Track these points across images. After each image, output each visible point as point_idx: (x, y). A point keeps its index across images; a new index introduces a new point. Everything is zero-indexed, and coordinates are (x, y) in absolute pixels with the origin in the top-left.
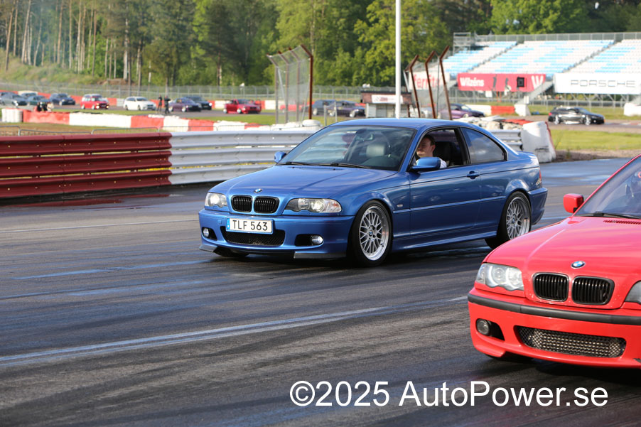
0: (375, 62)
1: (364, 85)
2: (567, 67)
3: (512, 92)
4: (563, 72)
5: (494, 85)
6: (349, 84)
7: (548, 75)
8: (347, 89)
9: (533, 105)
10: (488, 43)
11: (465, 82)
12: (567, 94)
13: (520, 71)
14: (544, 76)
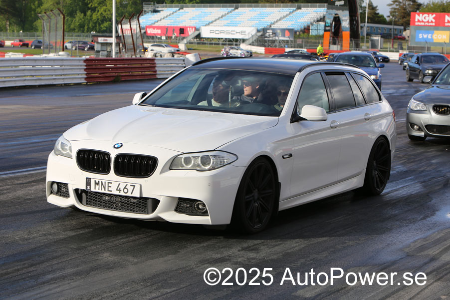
0: (98, 19)
1: (92, 32)
2: (208, 23)
3: (176, 37)
4: (205, 26)
5: (167, 32)
6: (83, 31)
7: (197, 27)
8: (82, 34)
9: (189, 44)
10: (163, 9)
11: (150, 31)
13: (181, 25)
14: (195, 28)
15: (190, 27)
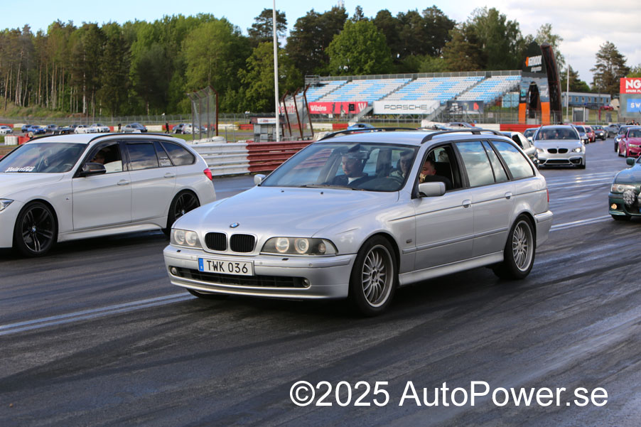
0: (253, 96)
1: (246, 112)
2: (381, 97)
3: (345, 114)
4: (379, 100)
5: (334, 110)
6: (235, 112)
7: (369, 102)
8: (235, 115)
9: (360, 122)
10: (328, 82)
11: (313, 108)
12: (383, 115)
13: (351, 100)
14: (367, 103)
15: (360, 103)
